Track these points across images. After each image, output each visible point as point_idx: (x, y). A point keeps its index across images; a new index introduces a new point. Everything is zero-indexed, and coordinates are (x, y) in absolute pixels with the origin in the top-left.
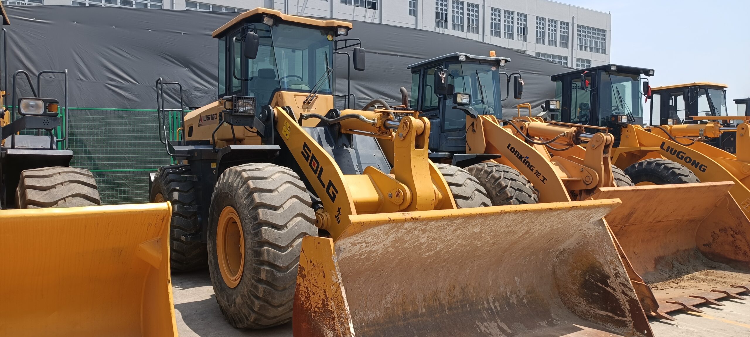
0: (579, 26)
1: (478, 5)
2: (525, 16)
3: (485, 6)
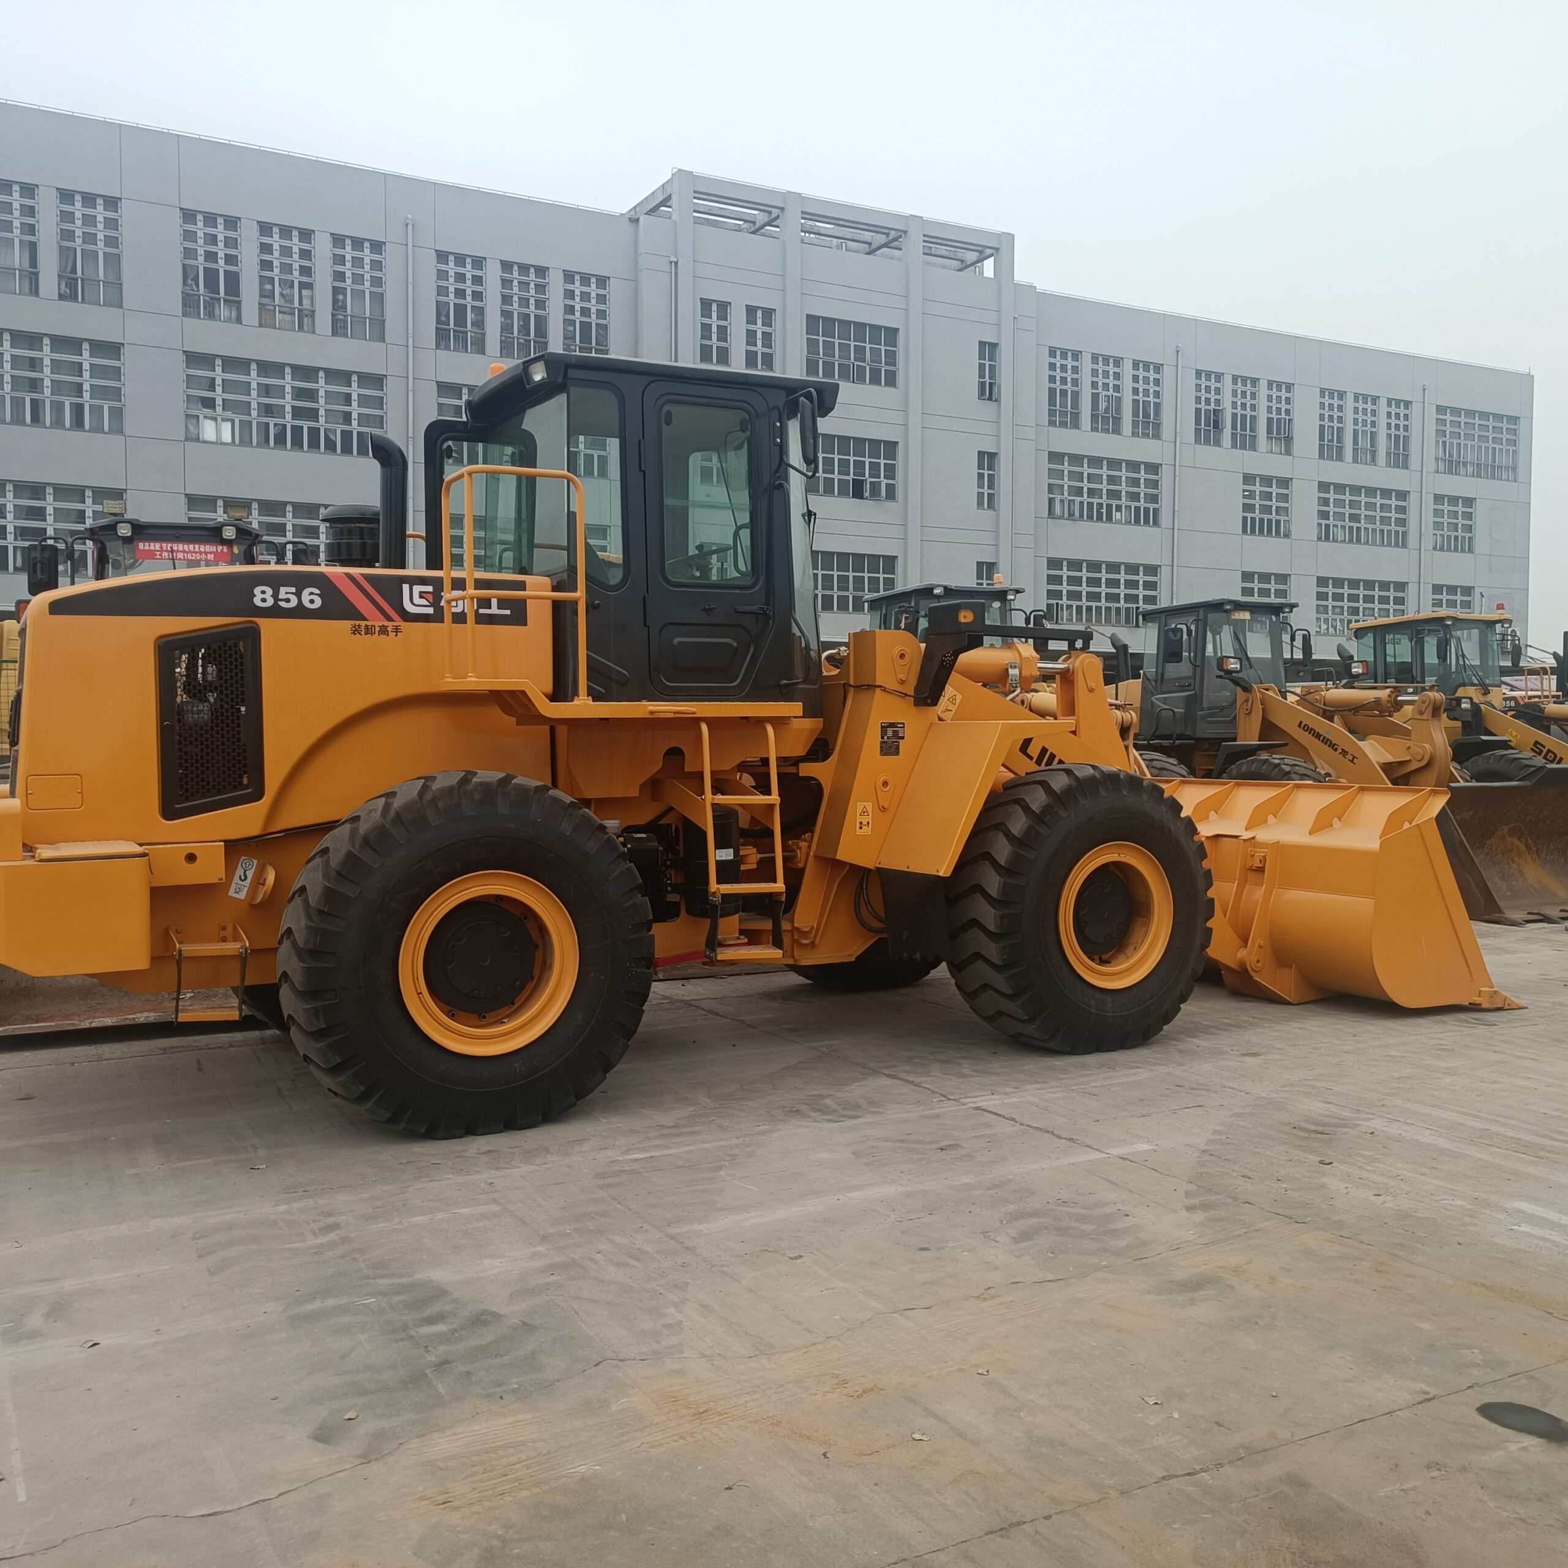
0: (1441, 409)
1: (1162, 365)
2: (1289, 387)
3: (1180, 367)
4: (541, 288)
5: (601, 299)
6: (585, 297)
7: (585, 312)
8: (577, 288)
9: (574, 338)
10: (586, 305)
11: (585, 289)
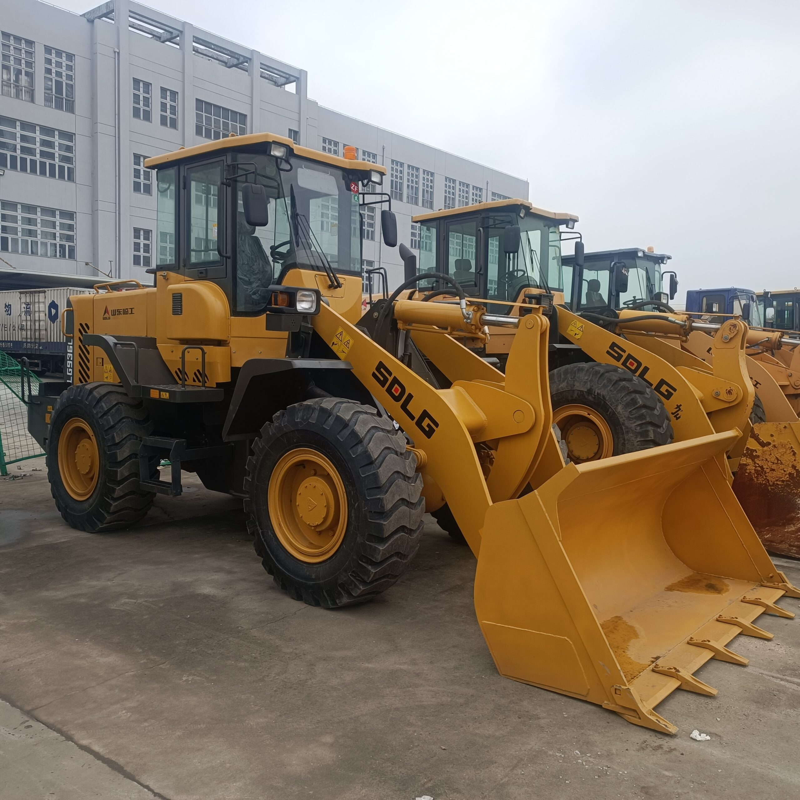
0: (493, 194)
1: (376, 155)
2: (432, 174)
3: (384, 158)
4: (30, 54)
5: (69, 68)
6: (59, 64)
7: (59, 74)
8: (53, 58)
9: (51, 89)
10: (59, 70)
11: (59, 60)
